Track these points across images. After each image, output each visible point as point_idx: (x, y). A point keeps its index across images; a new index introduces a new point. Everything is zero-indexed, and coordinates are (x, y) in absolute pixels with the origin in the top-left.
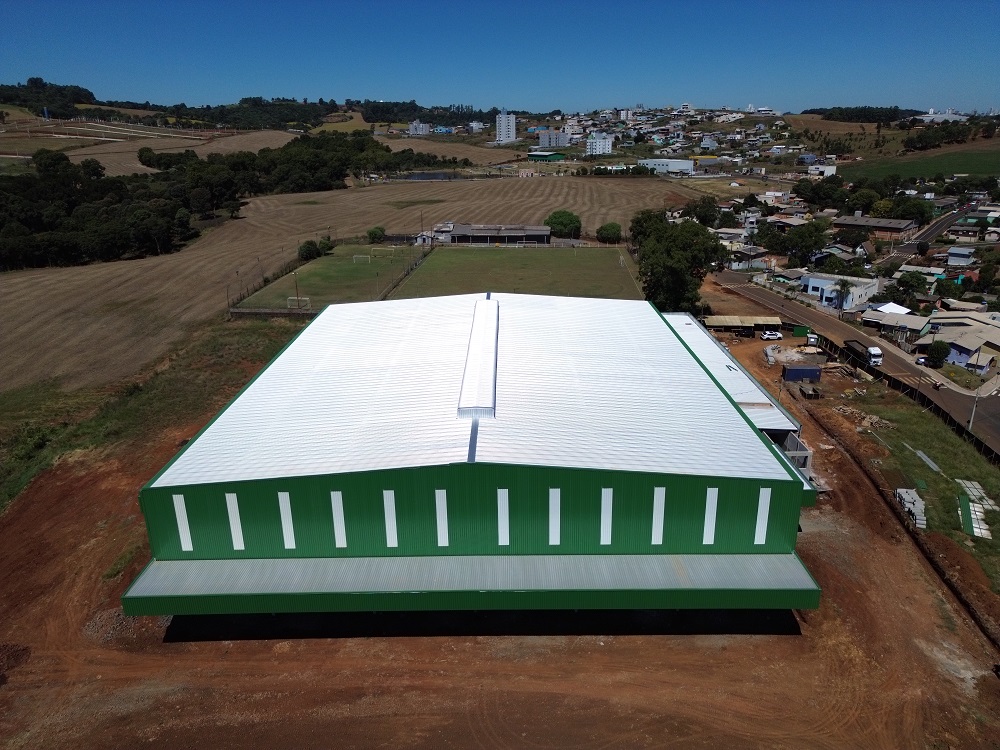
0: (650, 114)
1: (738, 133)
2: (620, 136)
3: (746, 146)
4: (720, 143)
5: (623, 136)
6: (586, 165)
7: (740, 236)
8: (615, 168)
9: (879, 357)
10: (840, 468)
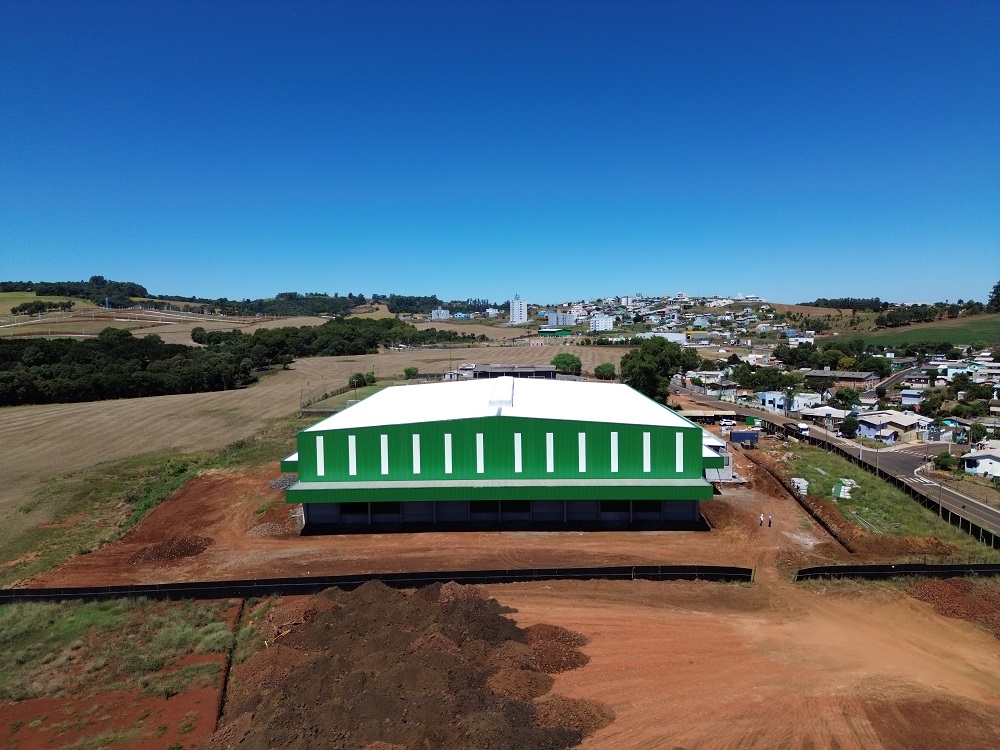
0: (649, 301)
1: (728, 315)
2: (621, 317)
3: (734, 325)
4: (711, 322)
5: (624, 317)
6: (590, 338)
7: (717, 376)
8: (615, 339)
9: (806, 430)
10: (757, 472)
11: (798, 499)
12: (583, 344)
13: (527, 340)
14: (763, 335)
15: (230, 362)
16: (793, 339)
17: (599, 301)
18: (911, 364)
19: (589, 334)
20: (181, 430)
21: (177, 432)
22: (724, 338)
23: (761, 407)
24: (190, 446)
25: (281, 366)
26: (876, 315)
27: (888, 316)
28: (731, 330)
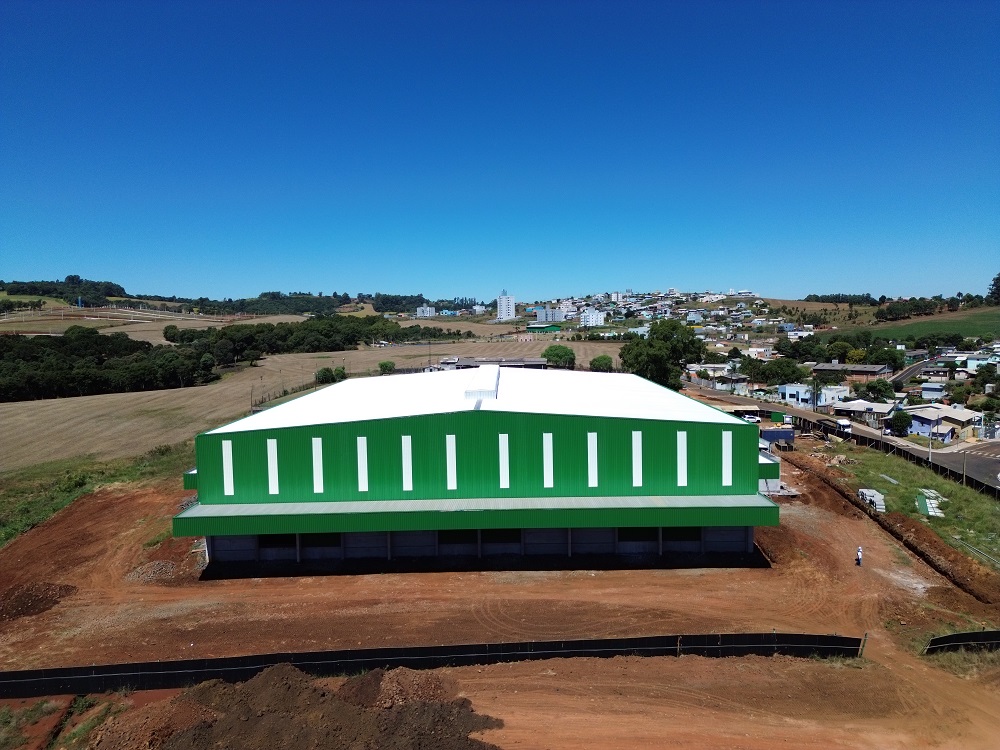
0: (639, 297)
1: (721, 310)
2: (612, 313)
3: (729, 320)
4: (705, 317)
5: (614, 313)
6: (581, 333)
7: (723, 369)
8: (607, 335)
9: (848, 426)
10: (809, 481)
11: (875, 517)
12: (573, 339)
13: (515, 336)
14: (760, 330)
15: (189, 357)
16: (792, 333)
17: (589, 297)
18: (923, 357)
19: (580, 330)
20: (108, 433)
21: (101, 435)
22: (720, 333)
23: (783, 401)
24: (109, 453)
25: (248, 363)
26: (875, 309)
27: (888, 309)
28: (727, 325)
